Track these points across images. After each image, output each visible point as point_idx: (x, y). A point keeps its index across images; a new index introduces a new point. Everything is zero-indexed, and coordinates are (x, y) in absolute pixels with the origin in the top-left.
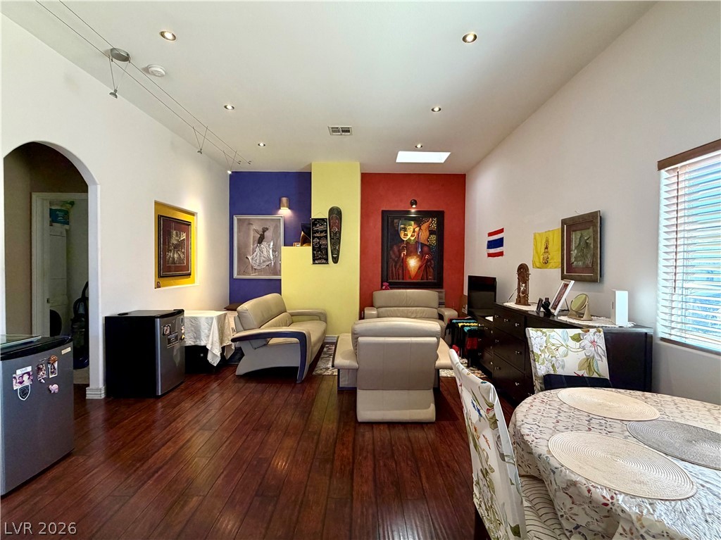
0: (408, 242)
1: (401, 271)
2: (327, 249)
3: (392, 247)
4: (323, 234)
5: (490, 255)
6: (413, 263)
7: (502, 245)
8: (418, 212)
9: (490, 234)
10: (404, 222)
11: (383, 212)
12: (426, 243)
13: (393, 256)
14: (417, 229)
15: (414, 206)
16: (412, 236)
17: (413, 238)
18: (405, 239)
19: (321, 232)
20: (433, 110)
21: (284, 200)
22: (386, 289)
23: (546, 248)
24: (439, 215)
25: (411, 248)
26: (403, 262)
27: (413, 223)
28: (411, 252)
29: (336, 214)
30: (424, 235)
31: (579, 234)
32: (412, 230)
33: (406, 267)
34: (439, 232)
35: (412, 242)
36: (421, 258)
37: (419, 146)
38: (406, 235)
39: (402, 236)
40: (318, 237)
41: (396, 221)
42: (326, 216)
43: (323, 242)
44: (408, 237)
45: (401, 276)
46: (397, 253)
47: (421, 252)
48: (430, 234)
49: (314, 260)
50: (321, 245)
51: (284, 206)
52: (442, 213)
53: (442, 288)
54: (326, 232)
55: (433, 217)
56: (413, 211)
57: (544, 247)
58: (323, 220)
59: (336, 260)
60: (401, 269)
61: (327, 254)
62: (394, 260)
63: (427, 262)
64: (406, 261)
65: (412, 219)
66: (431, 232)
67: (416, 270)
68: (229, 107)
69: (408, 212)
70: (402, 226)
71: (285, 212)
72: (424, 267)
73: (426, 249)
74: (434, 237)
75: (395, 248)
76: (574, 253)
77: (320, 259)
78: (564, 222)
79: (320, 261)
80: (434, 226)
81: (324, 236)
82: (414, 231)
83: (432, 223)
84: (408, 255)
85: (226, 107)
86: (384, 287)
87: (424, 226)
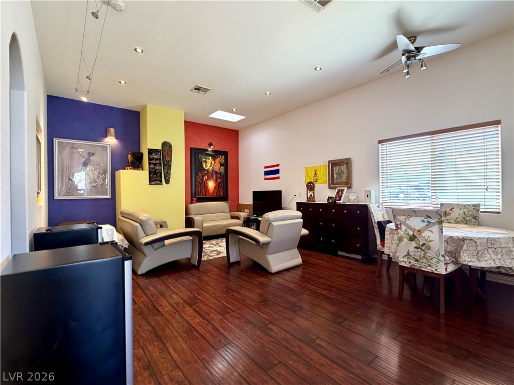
0: (208, 171)
1: (204, 190)
2: (161, 173)
3: (198, 173)
4: (158, 162)
5: (266, 179)
6: (211, 185)
7: (278, 173)
8: (213, 151)
9: (265, 167)
10: (205, 157)
11: (191, 148)
12: (219, 171)
13: (199, 180)
14: (213, 162)
15: (212, 147)
16: (210, 166)
17: (211, 168)
18: (206, 169)
19: (156, 160)
20: (266, 94)
21: (112, 130)
22: (195, 203)
23: (316, 174)
24: (225, 154)
25: (210, 174)
26: (205, 184)
27: (210, 158)
28: (210, 177)
29: (167, 146)
30: (217, 167)
31: (338, 167)
32: (210, 162)
33: (207, 187)
34: (225, 165)
35: (211, 171)
36: (216, 181)
37: (234, 110)
38: (206, 166)
39: (204, 166)
40: (153, 164)
41: (200, 155)
42: (160, 148)
43: (158, 168)
44: (208, 167)
45: (204, 194)
46: (201, 178)
47: (216, 177)
48: (221, 166)
49: (150, 182)
50: (156, 170)
51: (112, 136)
52: (227, 152)
53: (228, 200)
54: (160, 160)
55: (222, 155)
56: (210, 149)
57: (313, 174)
58: (157, 150)
59: (167, 182)
60: (204, 188)
61: (161, 177)
62: (199, 183)
63: (219, 184)
64: (207, 183)
65: (210, 155)
66: (221, 165)
67: (213, 189)
68: (139, 50)
69: (207, 150)
70: (204, 159)
71: (111, 141)
72: (218, 187)
73: (218, 175)
74: (222, 168)
75: (200, 174)
76: (335, 176)
77: (156, 180)
78: (329, 162)
79: (155, 182)
80: (223, 161)
81: (159, 163)
82: (211, 164)
83: (221, 159)
84: (208, 179)
85: (136, 50)
86: (194, 201)
87: (217, 160)
